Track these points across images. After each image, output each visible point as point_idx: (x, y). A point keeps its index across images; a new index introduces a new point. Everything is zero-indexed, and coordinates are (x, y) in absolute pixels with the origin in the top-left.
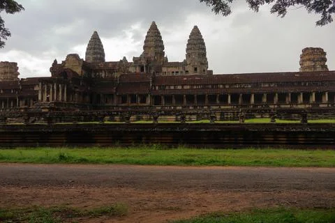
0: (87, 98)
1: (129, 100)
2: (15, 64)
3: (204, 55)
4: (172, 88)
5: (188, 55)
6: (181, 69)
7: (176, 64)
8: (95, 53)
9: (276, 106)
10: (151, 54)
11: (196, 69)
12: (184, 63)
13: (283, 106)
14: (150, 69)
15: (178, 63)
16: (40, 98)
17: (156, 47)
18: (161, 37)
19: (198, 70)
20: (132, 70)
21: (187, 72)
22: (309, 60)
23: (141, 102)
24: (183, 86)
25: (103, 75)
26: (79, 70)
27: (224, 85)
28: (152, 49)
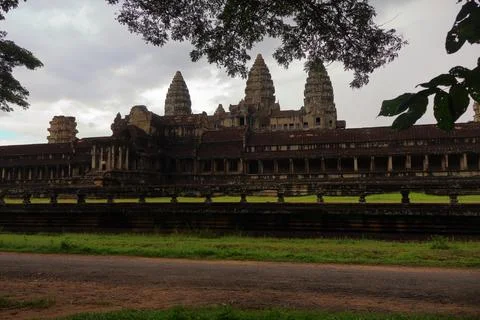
0: (158, 166)
1: (215, 166)
2: (73, 119)
3: (331, 99)
4: (274, 149)
5: (307, 101)
6: (297, 121)
7: (291, 114)
8: (177, 101)
9: (426, 175)
10: (256, 100)
11: (318, 120)
12: (302, 113)
13: (436, 174)
14: (253, 121)
15: (292, 112)
16: (93, 166)
17: (263, 89)
18: (269, 76)
19: (322, 122)
20: (227, 123)
21: (306, 124)
23: (230, 170)
24: (289, 146)
25: (180, 134)
26: (146, 127)
27: (348, 144)
28: (257, 93)
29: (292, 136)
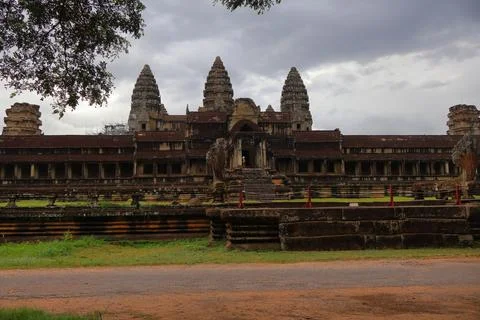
3: (307, 107)
4: (369, 151)
11: (298, 126)
17: (224, 92)
22: (464, 120)
23: (326, 171)
24: (383, 149)
25: (270, 131)
27: (436, 149)
28: (219, 95)
29: (384, 140)
